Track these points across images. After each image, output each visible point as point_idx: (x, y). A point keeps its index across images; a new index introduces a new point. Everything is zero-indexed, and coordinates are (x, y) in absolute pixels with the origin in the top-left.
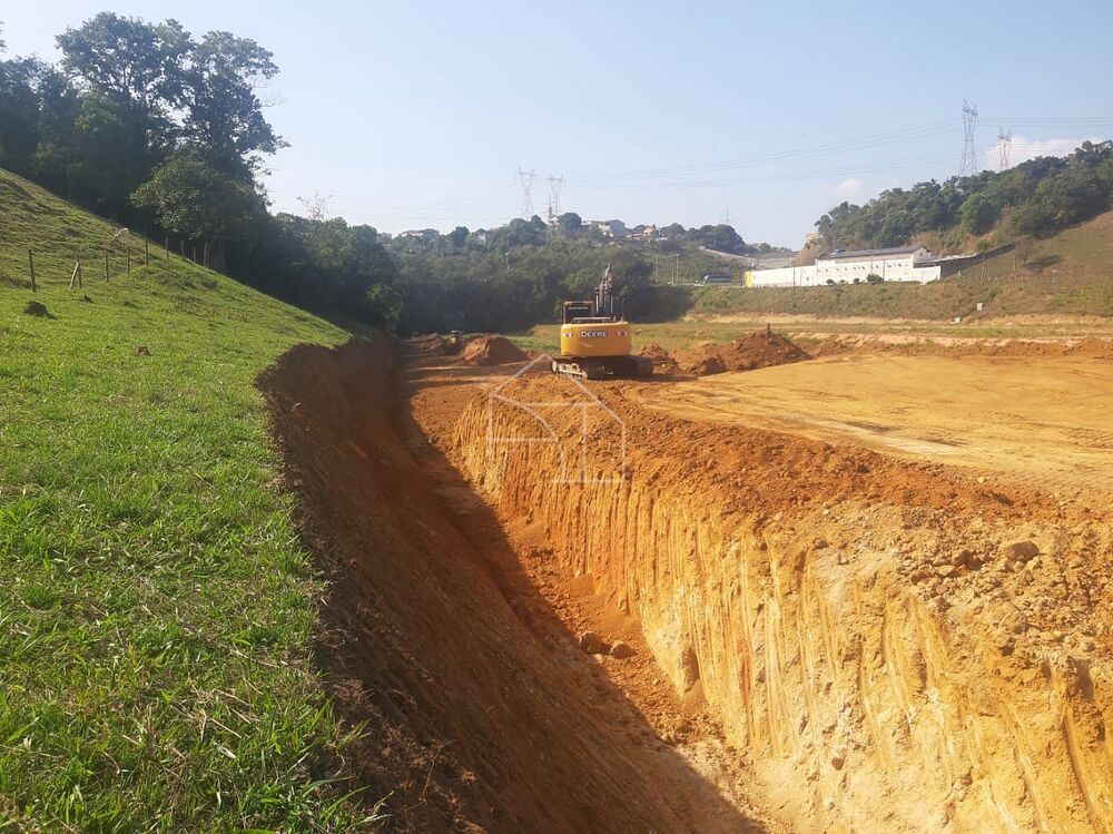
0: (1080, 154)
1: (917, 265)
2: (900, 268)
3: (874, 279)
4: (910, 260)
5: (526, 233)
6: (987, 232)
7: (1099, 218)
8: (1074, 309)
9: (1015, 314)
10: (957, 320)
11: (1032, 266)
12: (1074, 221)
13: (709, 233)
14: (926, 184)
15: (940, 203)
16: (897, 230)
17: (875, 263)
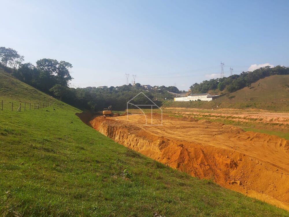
0: (241, 74)
1: (207, 97)
2: (204, 98)
3: (199, 100)
4: (206, 96)
5: (126, 88)
6: (223, 90)
7: (244, 88)
8: (234, 107)
9: (223, 108)
10: (212, 109)
11: (229, 98)
12: (240, 88)
13: (170, 88)
14: (212, 79)
15: (214, 84)
16: (205, 90)
17: (199, 97)
